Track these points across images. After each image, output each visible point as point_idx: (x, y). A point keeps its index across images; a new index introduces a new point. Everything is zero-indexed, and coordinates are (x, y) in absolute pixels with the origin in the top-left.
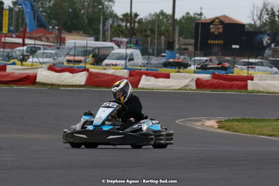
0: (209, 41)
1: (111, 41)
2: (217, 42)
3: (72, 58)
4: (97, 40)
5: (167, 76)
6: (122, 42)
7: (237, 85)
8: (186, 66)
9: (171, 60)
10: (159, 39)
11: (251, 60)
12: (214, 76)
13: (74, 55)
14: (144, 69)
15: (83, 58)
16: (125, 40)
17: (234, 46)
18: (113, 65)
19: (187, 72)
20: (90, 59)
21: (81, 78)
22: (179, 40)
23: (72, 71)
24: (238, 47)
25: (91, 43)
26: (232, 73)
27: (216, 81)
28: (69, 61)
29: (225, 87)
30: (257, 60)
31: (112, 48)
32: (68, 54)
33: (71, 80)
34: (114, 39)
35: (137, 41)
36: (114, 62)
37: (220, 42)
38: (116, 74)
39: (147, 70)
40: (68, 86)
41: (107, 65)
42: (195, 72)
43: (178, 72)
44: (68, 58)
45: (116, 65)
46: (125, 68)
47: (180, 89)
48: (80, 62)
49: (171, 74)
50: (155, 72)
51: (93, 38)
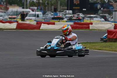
0: (73, 8)
1: (30, 9)
2: (77, 8)
3: (11, 17)
4: (23, 8)
5: (54, 24)
6: (34, 9)
7: (85, 27)
8: (62, 19)
9: (55, 16)
10: (51, 7)
11: (92, 16)
12: (75, 23)
13: (12, 15)
14: (43, 21)
15: (16, 17)
16: (36, 8)
17: (84, 9)
18: (30, 19)
19: (63, 22)
20: (19, 17)
21: (14, 26)
22: (60, 8)
23: (10, 22)
24: (85, 10)
25: (20, 9)
26: (83, 21)
27: (75, 25)
28: (10, 18)
29: (79, 28)
30: (95, 16)
31: (29, 12)
32: (10, 15)
33: (9, 27)
34: (31, 8)
35: (41, 8)
36: (30, 18)
37: (78, 8)
38: (30, 23)
39: (45, 21)
40: (8, 29)
41: (27, 19)
42: (66, 22)
43: (59, 22)
44: (9, 16)
45: (31, 19)
46: (35, 21)
47: (59, 29)
48: (15, 18)
49: (56, 23)
50: (48, 22)
51: (21, 8)
